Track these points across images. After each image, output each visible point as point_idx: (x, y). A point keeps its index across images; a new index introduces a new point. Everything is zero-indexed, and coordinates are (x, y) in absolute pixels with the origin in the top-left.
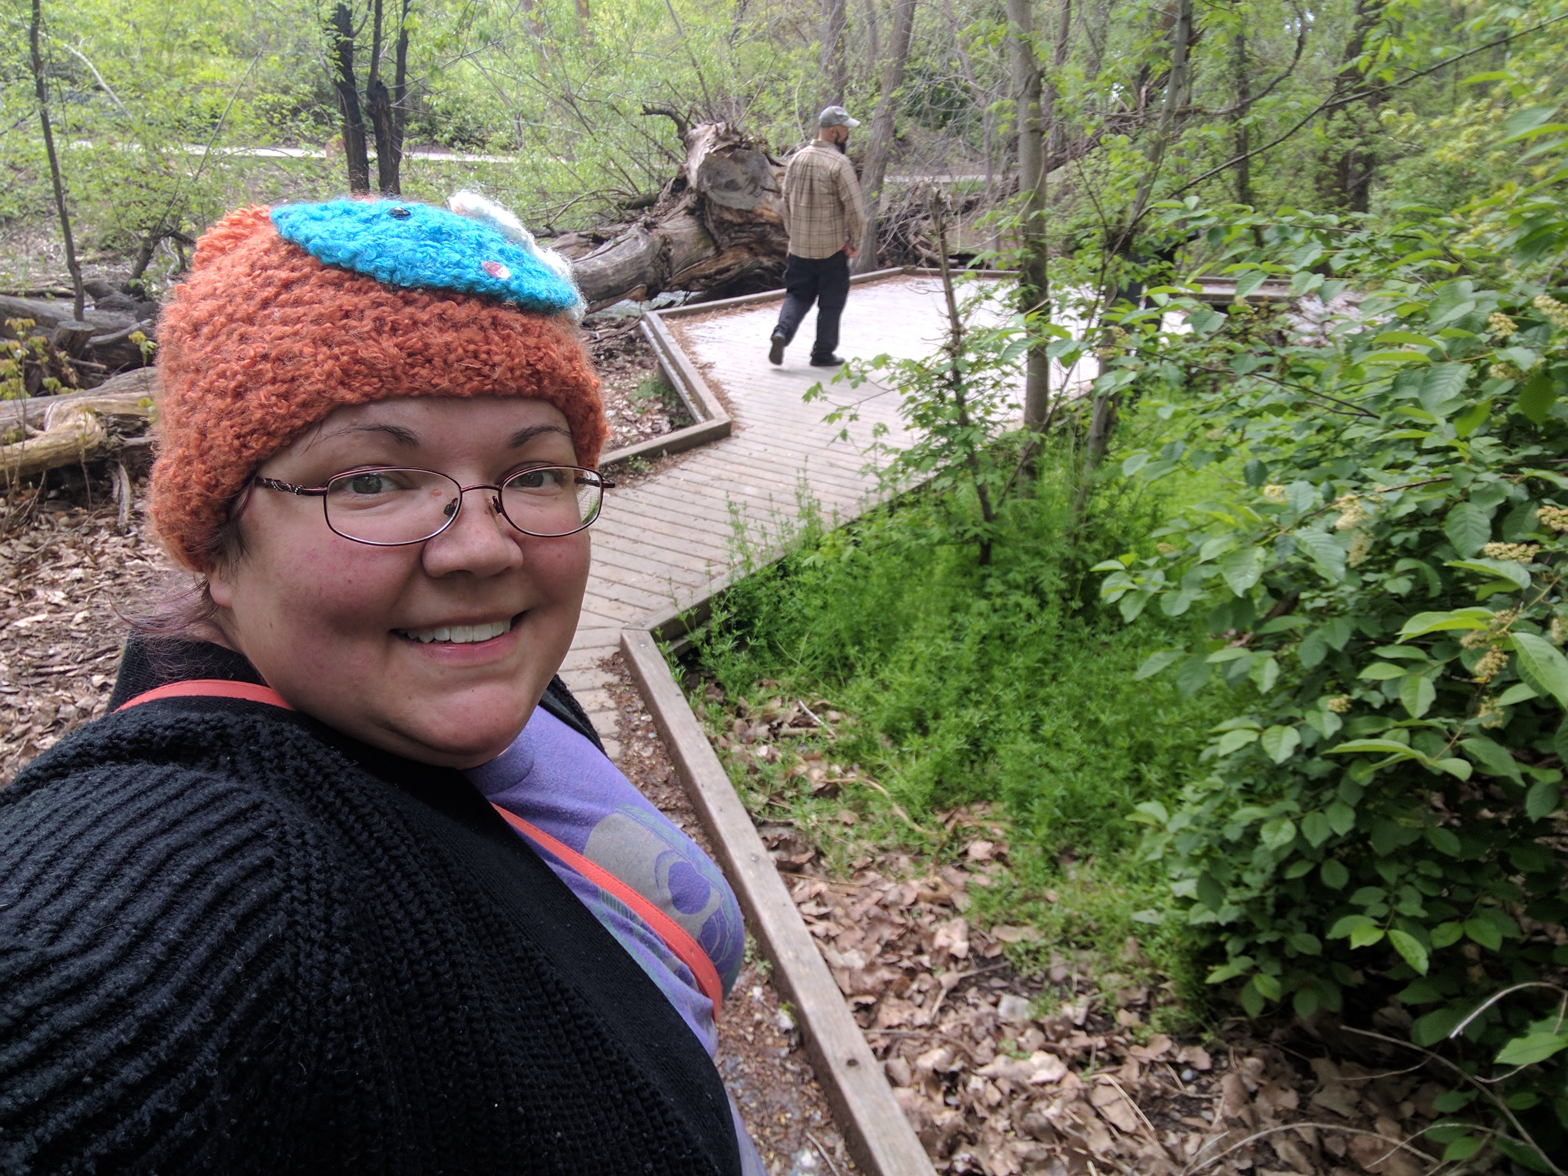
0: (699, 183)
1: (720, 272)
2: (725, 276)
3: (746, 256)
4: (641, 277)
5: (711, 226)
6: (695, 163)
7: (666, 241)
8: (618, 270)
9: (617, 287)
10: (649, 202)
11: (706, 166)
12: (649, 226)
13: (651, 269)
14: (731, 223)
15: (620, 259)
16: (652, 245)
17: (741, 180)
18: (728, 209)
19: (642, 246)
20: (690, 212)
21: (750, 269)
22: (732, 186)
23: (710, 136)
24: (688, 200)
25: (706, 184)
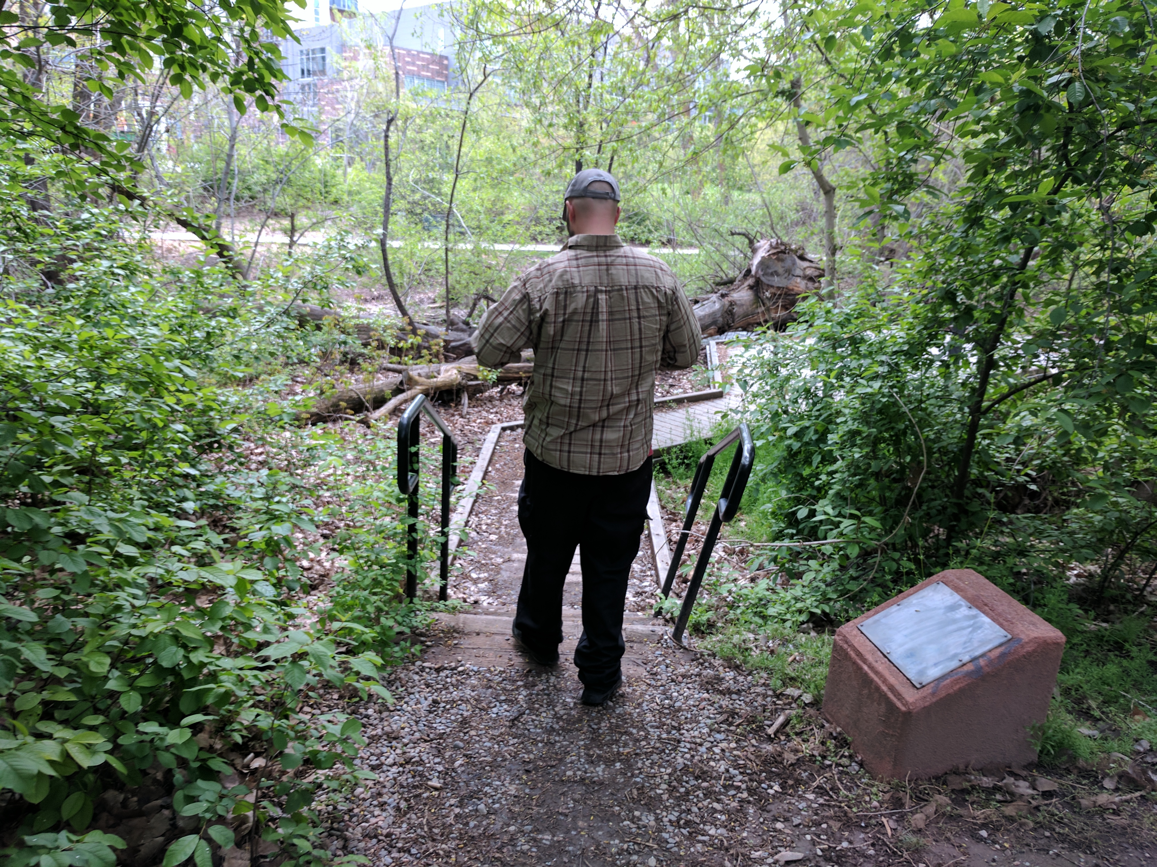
0: (757, 272)
4: (714, 323)
5: (762, 295)
6: (756, 261)
7: (732, 304)
10: (731, 282)
11: (763, 263)
12: (723, 296)
13: (720, 319)
15: (704, 313)
16: (723, 306)
17: (781, 271)
18: (773, 287)
19: (717, 306)
20: (751, 287)
22: (776, 273)
23: (767, 246)
24: (750, 281)
25: (760, 273)
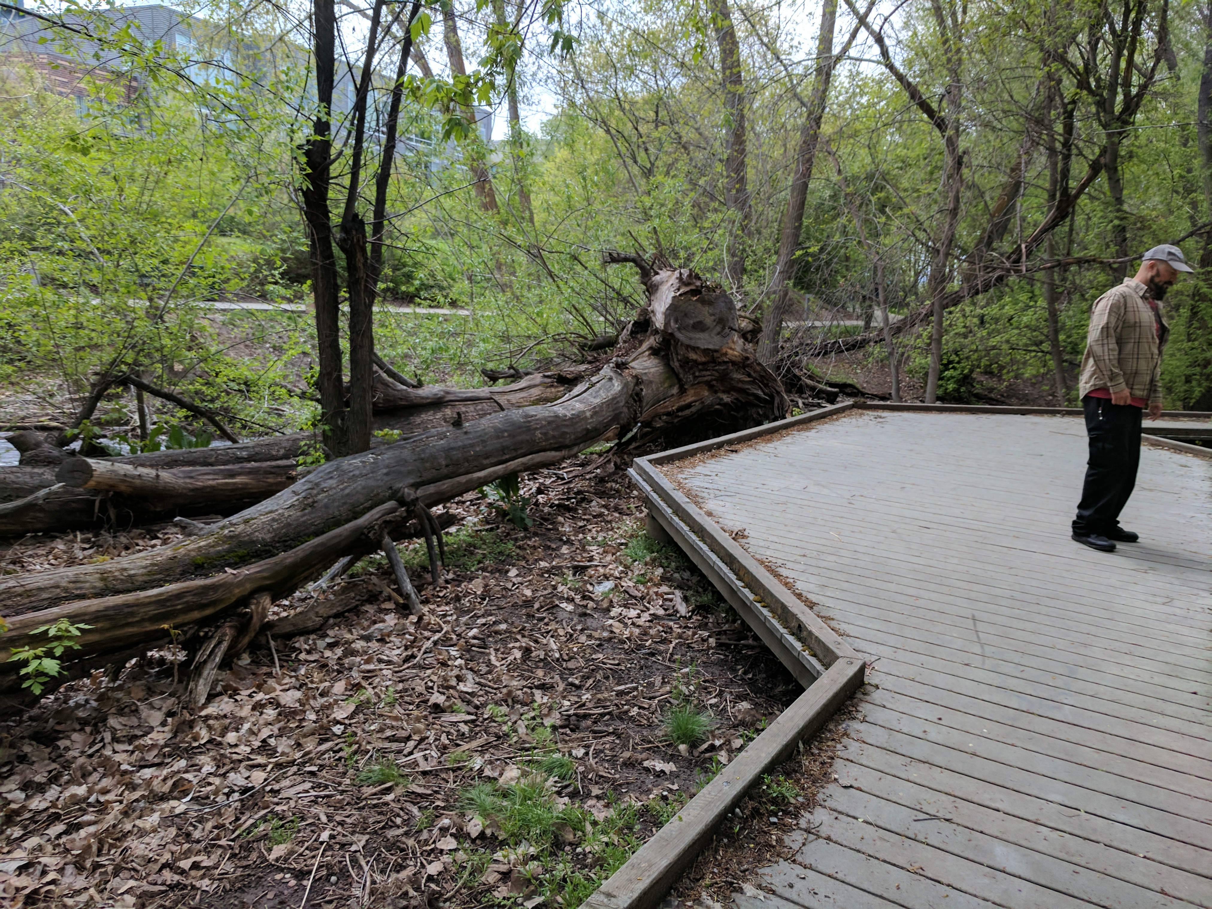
0: (667, 324)
1: (681, 409)
2: (687, 412)
3: (706, 393)
4: (616, 418)
5: (676, 365)
6: (661, 305)
7: (638, 380)
8: (596, 412)
9: (595, 429)
10: (611, 343)
11: (673, 310)
12: (620, 367)
13: (625, 410)
14: (695, 361)
15: (597, 401)
16: (626, 385)
17: (709, 321)
18: (695, 349)
19: (617, 386)
20: (654, 352)
21: (711, 405)
22: (700, 327)
23: (674, 281)
24: (651, 341)
25: (675, 326)
